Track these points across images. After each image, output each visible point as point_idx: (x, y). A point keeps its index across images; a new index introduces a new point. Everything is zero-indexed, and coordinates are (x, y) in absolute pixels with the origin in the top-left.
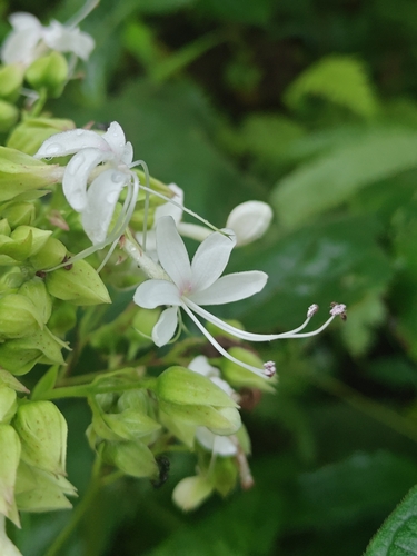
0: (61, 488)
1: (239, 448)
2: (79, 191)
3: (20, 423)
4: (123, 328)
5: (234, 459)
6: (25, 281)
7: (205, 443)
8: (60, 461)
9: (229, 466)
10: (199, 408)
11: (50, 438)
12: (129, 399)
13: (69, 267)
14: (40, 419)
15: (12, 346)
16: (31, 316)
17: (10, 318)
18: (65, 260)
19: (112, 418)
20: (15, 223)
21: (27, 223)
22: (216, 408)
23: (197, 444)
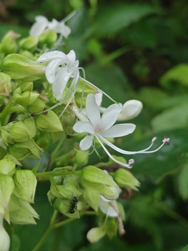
0: (32, 214)
1: (120, 215)
2: (52, 74)
3: (15, 178)
4: (71, 157)
5: (116, 219)
6: (26, 118)
7: (103, 211)
8: (32, 197)
9: (114, 222)
10: (100, 184)
11: (28, 186)
12: (68, 180)
13: (46, 113)
14: (25, 177)
15: (17, 146)
16: (26, 132)
17: (17, 132)
18: (45, 109)
19: (59, 187)
20: (24, 90)
21: (29, 90)
22: (108, 186)
23: (99, 209)
